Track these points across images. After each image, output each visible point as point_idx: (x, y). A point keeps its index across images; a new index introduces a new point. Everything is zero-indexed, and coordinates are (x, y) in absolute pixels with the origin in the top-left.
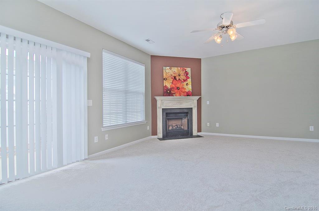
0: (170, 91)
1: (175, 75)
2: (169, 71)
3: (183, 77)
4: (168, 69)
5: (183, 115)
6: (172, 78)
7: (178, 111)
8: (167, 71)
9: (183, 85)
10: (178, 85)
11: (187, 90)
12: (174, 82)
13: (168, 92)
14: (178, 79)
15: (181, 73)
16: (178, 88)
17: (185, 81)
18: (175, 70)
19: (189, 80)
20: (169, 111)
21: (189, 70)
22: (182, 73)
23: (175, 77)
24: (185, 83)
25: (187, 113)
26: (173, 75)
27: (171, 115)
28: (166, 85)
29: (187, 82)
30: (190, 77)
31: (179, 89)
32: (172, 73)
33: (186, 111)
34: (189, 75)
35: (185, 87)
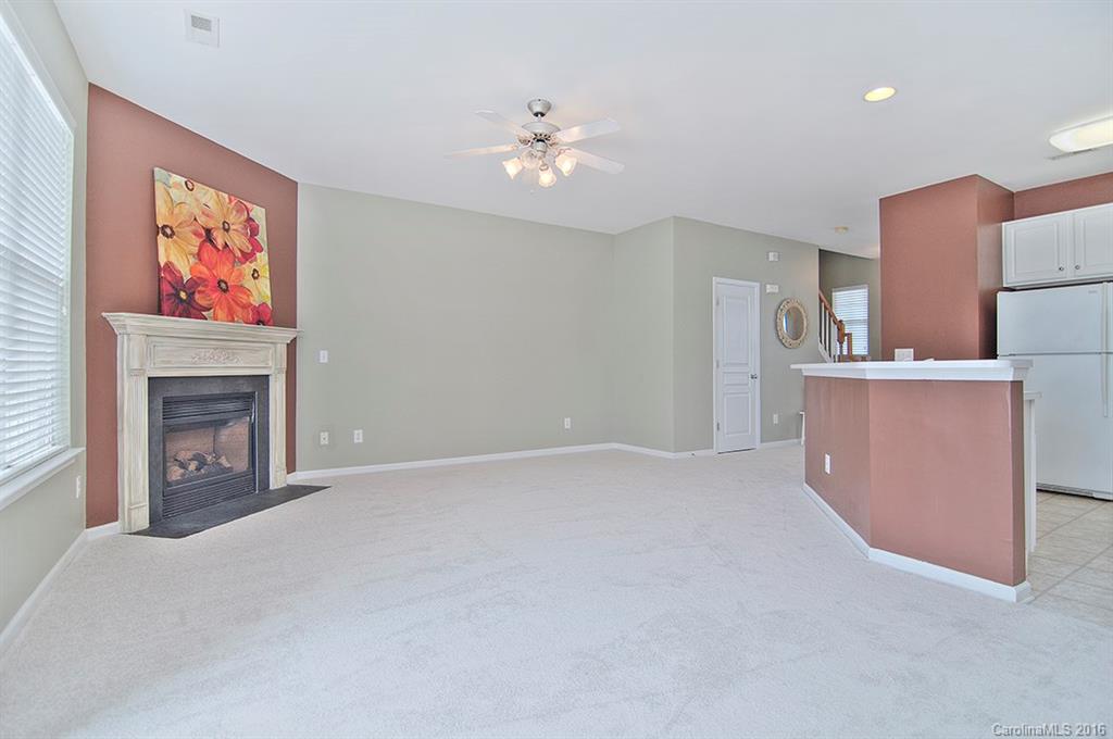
0: (191, 295)
1: (211, 225)
2: (180, 198)
3: (238, 241)
4: (177, 185)
5: (230, 406)
6: (196, 234)
7: (216, 390)
8: (174, 193)
9: (241, 275)
10: (223, 272)
11: (255, 301)
12: (205, 256)
13: (183, 295)
14: (220, 243)
15: (231, 219)
16: (222, 286)
17: (247, 257)
18: (207, 196)
19: (262, 258)
20: (175, 392)
21: (259, 214)
22: (236, 221)
23: (208, 231)
24: (248, 268)
25: (249, 397)
26: (202, 220)
27: (186, 409)
28: (173, 259)
29: (253, 266)
30: (265, 247)
31: (225, 291)
32: (197, 212)
33: (246, 388)
34: (262, 237)
35: (249, 283)
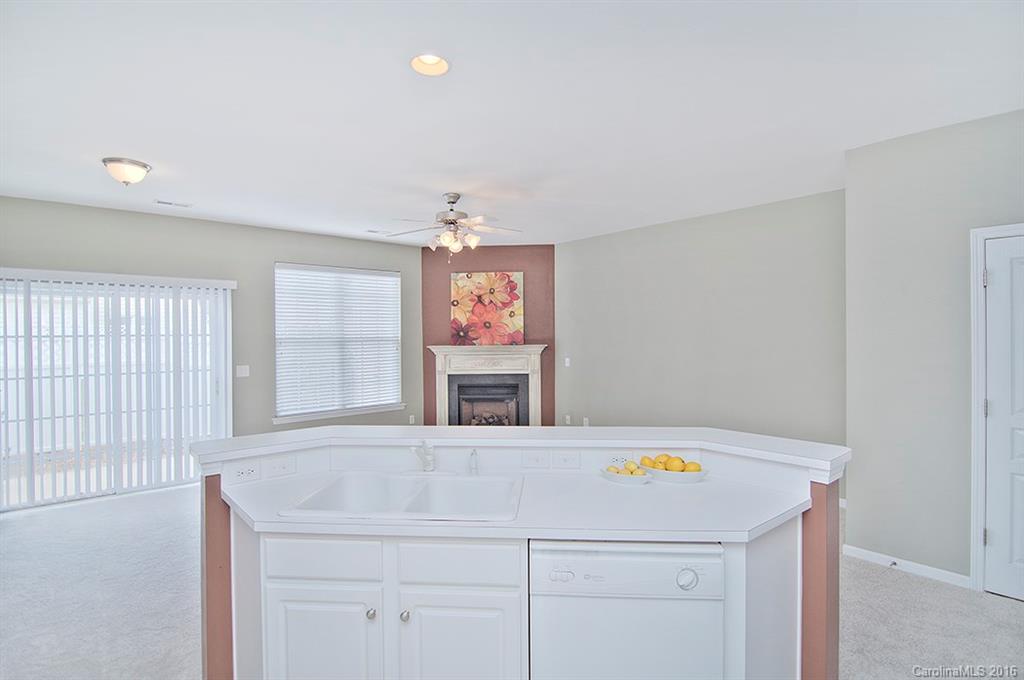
0: (466, 333)
1: (482, 293)
2: (463, 284)
3: (501, 296)
4: (461, 278)
5: (506, 391)
6: (472, 300)
7: (489, 382)
8: (460, 283)
9: (501, 317)
10: (487, 317)
11: (510, 330)
12: (477, 311)
13: (462, 334)
14: (487, 302)
15: (496, 285)
16: (487, 325)
17: (505, 305)
18: (480, 278)
19: (518, 305)
20: (465, 382)
21: (518, 277)
22: (499, 286)
23: (479, 297)
24: (506, 312)
25: (516, 387)
26: (476, 292)
27: (472, 391)
28: (457, 317)
29: (510, 310)
30: (521, 296)
31: (488, 328)
32: (473, 288)
33: (511, 382)
34: (519, 291)
35: (507, 320)
